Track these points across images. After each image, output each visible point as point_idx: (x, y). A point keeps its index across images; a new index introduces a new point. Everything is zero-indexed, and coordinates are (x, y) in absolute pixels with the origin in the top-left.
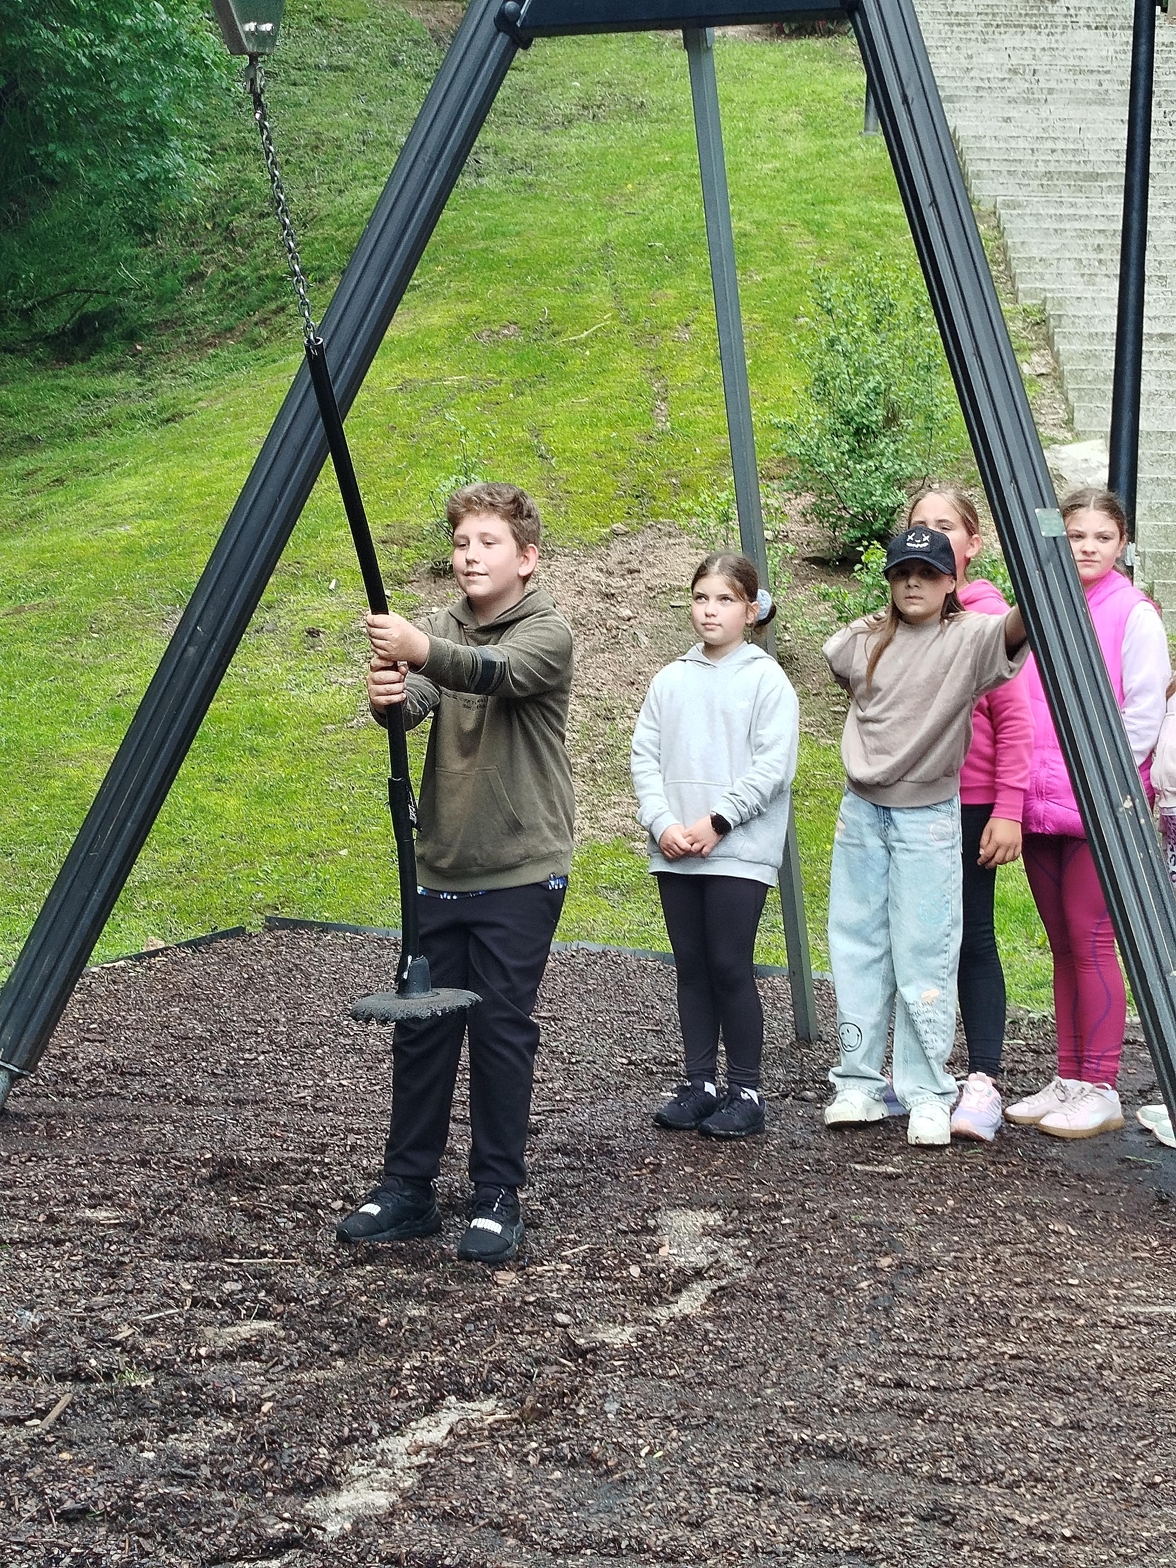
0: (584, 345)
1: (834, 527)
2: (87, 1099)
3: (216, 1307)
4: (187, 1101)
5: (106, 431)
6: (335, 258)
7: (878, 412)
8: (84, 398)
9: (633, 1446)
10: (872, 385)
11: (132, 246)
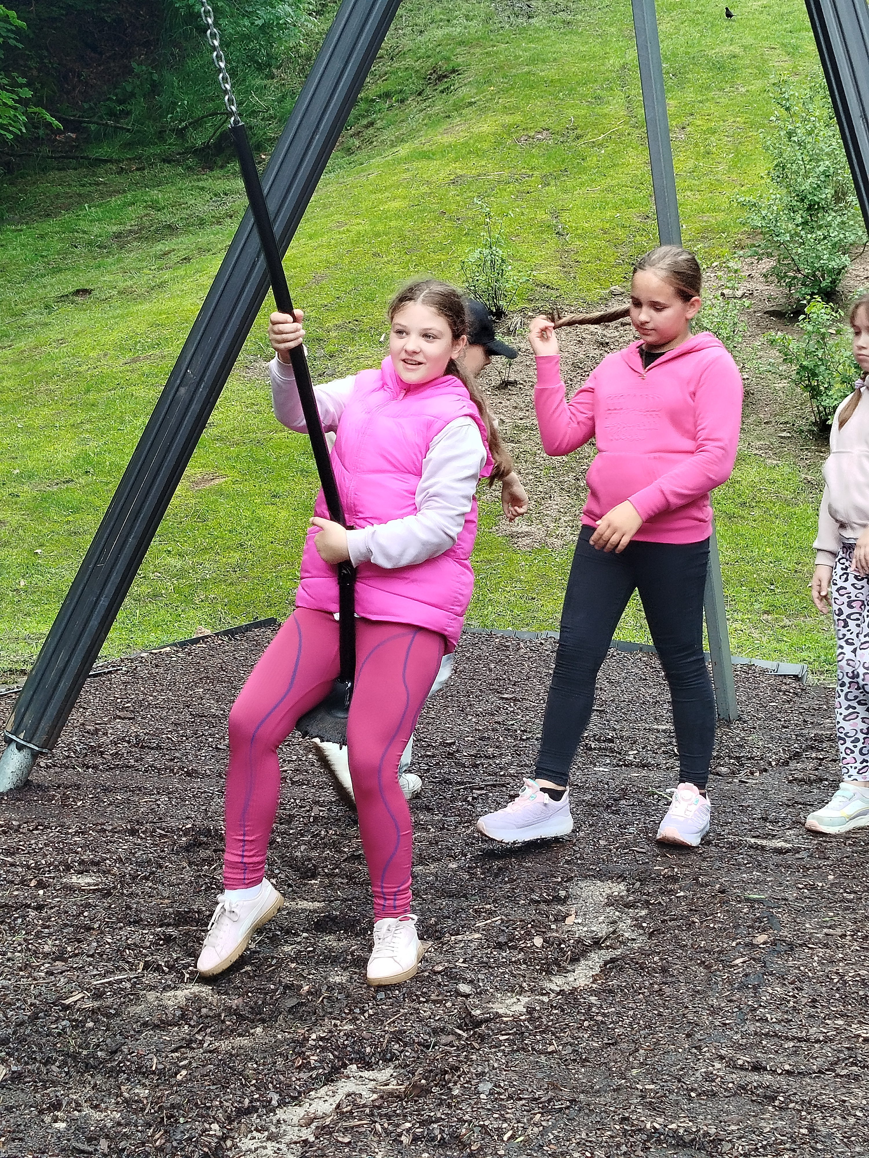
0: (601, 145)
1: (790, 285)
2: (107, 770)
3: (163, 971)
4: (188, 774)
5: (229, 220)
6: (413, 83)
7: (827, 191)
8: (216, 195)
9: (497, 1129)
10: (822, 169)
11: (262, 79)
